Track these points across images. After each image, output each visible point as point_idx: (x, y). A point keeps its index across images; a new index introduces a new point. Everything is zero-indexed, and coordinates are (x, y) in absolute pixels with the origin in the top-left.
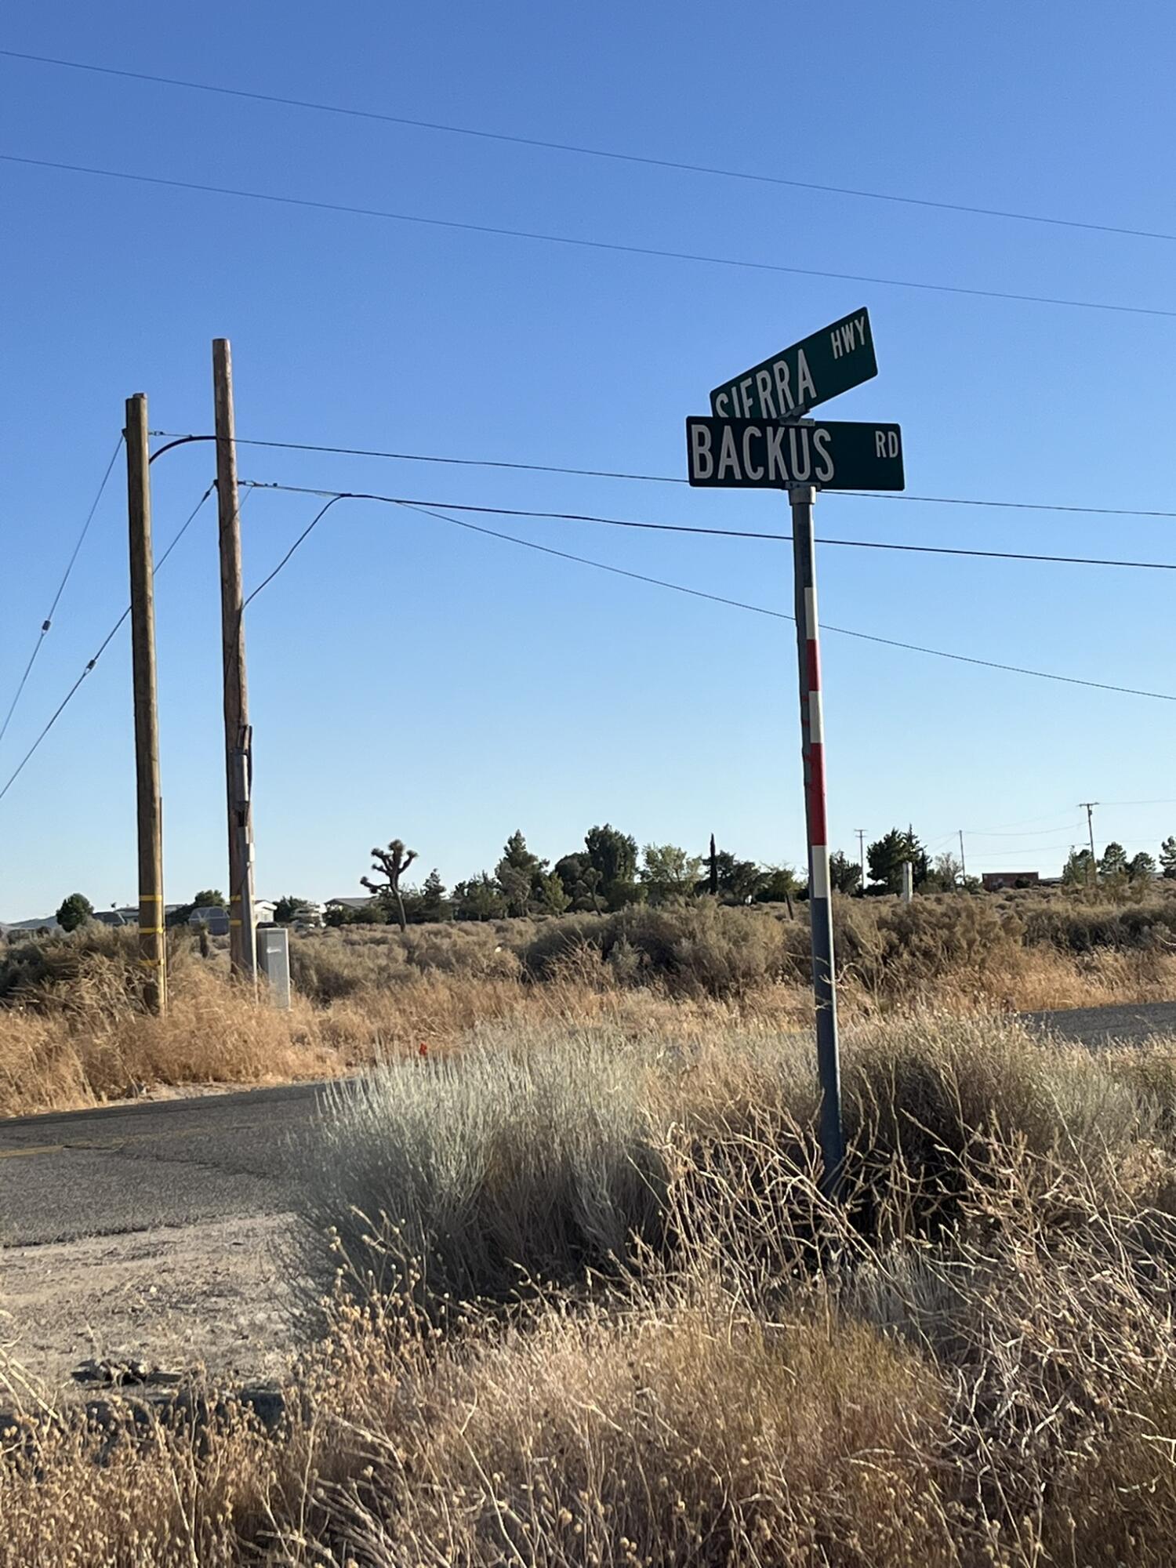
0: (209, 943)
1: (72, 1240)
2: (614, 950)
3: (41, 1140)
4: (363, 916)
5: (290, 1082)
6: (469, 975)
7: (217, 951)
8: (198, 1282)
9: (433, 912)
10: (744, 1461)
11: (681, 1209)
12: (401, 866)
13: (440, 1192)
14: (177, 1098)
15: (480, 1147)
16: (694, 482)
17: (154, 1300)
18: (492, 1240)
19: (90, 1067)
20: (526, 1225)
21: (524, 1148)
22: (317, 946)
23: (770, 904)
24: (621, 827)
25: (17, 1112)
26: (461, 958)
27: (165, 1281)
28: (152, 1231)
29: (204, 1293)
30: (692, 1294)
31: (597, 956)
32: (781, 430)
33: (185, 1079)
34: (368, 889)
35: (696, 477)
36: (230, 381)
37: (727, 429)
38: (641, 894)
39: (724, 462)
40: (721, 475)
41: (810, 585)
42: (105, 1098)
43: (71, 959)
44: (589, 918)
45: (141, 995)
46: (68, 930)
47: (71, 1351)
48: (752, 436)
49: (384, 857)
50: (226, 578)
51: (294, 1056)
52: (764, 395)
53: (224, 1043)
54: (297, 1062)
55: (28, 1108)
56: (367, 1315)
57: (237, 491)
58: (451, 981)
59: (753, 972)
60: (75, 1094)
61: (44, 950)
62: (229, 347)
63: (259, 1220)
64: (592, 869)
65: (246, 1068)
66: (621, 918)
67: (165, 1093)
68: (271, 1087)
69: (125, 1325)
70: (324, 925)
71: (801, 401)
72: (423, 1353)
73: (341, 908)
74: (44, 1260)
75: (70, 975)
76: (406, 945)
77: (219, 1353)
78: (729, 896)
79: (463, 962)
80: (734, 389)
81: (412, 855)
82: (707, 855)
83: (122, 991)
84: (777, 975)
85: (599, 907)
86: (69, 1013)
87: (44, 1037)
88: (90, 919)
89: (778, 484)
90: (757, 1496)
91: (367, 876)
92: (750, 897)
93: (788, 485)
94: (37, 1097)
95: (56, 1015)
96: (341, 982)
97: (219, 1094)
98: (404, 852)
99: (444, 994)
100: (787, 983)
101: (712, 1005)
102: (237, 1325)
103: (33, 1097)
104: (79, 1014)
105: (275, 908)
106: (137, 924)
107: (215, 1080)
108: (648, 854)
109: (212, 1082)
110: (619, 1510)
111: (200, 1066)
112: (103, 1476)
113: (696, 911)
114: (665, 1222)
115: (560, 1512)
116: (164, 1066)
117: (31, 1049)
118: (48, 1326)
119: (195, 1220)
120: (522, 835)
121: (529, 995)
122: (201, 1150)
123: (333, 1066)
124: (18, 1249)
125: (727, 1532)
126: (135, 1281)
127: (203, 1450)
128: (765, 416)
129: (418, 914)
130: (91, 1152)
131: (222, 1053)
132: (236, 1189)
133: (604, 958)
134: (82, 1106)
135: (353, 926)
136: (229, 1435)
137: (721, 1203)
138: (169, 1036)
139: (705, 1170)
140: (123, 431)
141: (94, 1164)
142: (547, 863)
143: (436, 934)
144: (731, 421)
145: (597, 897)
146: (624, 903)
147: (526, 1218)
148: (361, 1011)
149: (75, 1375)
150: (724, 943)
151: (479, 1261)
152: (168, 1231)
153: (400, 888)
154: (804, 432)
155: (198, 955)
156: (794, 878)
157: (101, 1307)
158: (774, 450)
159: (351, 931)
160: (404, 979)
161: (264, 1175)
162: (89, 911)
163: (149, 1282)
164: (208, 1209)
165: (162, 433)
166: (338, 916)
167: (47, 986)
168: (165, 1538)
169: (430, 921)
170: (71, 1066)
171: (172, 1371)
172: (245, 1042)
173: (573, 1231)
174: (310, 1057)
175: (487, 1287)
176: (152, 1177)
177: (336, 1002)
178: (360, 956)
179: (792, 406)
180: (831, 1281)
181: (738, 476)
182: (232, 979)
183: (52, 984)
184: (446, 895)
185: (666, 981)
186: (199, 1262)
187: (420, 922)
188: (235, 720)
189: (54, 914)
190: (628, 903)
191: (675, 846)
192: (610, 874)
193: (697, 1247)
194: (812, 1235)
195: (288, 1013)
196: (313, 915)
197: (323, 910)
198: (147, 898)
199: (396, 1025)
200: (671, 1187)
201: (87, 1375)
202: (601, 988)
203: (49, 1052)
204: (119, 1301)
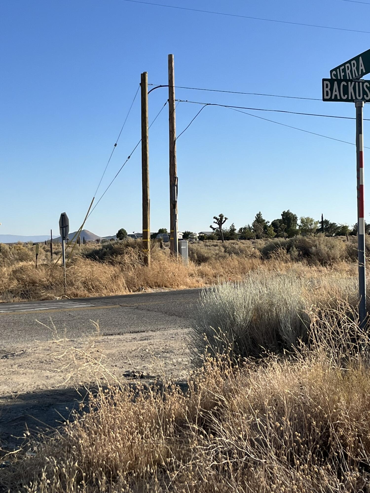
0: (163, 245)
1: (122, 334)
2: (290, 250)
3: (113, 304)
4: (210, 238)
5: (188, 288)
6: (244, 256)
7: (165, 247)
8: (161, 348)
9: (233, 237)
10: (335, 411)
11: (314, 331)
12: (223, 222)
13: (237, 323)
14: (154, 292)
15: (250, 310)
16: (324, 100)
17: (147, 353)
18: (253, 339)
19: (127, 282)
20: (264, 334)
21: (264, 311)
22: (197, 246)
23: (341, 236)
24: (293, 212)
25: (105, 295)
26: (242, 251)
27: (151, 348)
28: (147, 332)
29: (163, 352)
30: (317, 358)
31: (285, 251)
32: (353, 83)
33: (156, 286)
34: (212, 229)
35: (325, 98)
36: (173, 68)
37: (336, 83)
38: (299, 232)
39: (334, 93)
40: (333, 98)
41: (361, 133)
42: (132, 291)
43: (122, 248)
44: (282, 240)
45: (143, 260)
46: (121, 239)
47: (122, 368)
48: (344, 85)
49: (217, 219)
50: (171, 130)
51: (189, 280)
52: (348, 72)
53: (168, 276)
54: (190, 282)
55: (108, 294)
56: (215, 360)
57: (175, 103)
58: (239, 259)
59: (335, 258)
60: (123, 290)
61: (114, 245)
62: (173, 57)
63: (179, 330)
64: (283, 224)
65: (174, 284)
66: (293, 240)
67: (150, 290)
68: (182, 289)
69: (139, 360)
70: (198, 240)
71: (360, 73)
72: (232, 372)
73: (203, 235)
74: (114, 340)
75: (121, 254)
76: (224, 247)
77: (167, 370)
78: (327, 234)
79: (242, 253)
80: (338, 70)
81: (226, 219)
82: (320, 220)
83: (137, 259)
84: (343, 259)
85: (285, 236)
86: (121, 265)
87: (114, 272)
88: (127, 236)
89: (352, 100)
90: (338, 421)
91: (212, 225)
92: (334, 234)
93: (355, 101)
94: (111, 290)
95: (117, 265)
96: (204, 258)
97: (166, 291)
98: (224, 218)
99: (236, 263)
100: (346, 262)
101: (321, 268)
102: (173, 362)
103: (110, 290)
104: (124, 265)
105: (183, 234)
106: (142, 238)
107: (165, 287)
108: (302, 220)
109: (164, 287)
110: (295, 423)
111: (161, 282)
112: (135, 406)
113: (317, 238)
114: (309, 335)
115: (276, 423)
116: (150, 282)
117: (109, 276)
118: (116, 360)
119: (160, 329)
120: (261, 213)
121: (263, 263)
122: (161, 308)
123: (201, 284)
124: (106, 336)
125: (329, 432)
126: (142, 347)
127: (164, 399)
128: (348, 78)
129: (227, 237)
130: (128, 307)
131: (167, 279)
132: (172, 320)
133: (287, 252)
134: (125, 293)
135: (207, 240)
136: (172, 395)
137: (327, 330)
138: (151, 273)
139: (322, 320)
140: (140, 84)
141: (129, 311)
142: (269, 222)
143: (234, 243)
144: (337, 80)
145: (285, 233)
146: (294, 235)
147: (264, 332)
148: (210, 267)
149: (124, 375)
150: (326, 248)
151: (249, 345)
152: (151, 332)
153: (222, 229)
154: (361, 83)
155: (160, 248)
156: (349, 228)
157: (132, 355)
158: (351, 89)
159: (207, 242)
160: (224, 257)
161: (180, 317)
162: (126, 234)
163: (146, 348)
164: (164, 326)
165: (152, 84)
166: (202, 237)
167: (114, 257)
168: (153, 425)
169: (231, 239)
170: (122, 281)
171: (153, 375)
172: (174, 275)
173: (279, 337)
174: (194, 280)
175: (251, 353)
176: (146, 316)
177: (203, 264)
178: (210, 250)
179: (357, 75)
180: (362, 356)
181: (339, 98)
182: (170, 256)
183: (116, 256)
184: (236, 232)
185: (307, 260)
186: (161, 342)
187: (228, 240)
188: (173, 175)
189: (116, 234)
190: (295, 235)
191: (311, 217)
192: (289, 226)
193: (319, 344)
194: (356, 342)
195: (187, 267)
196: (195, 237)
197: (198, 235)
198: (145, 230)
199: (221, 271)
200: (311, 325)
201: (127, 375)
202: (286, 262)
203: (115, 277)
204: (137, 353)
